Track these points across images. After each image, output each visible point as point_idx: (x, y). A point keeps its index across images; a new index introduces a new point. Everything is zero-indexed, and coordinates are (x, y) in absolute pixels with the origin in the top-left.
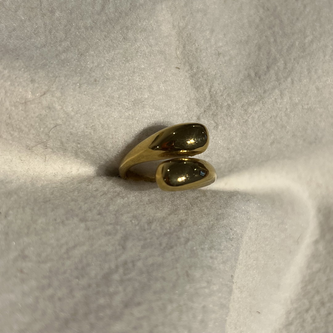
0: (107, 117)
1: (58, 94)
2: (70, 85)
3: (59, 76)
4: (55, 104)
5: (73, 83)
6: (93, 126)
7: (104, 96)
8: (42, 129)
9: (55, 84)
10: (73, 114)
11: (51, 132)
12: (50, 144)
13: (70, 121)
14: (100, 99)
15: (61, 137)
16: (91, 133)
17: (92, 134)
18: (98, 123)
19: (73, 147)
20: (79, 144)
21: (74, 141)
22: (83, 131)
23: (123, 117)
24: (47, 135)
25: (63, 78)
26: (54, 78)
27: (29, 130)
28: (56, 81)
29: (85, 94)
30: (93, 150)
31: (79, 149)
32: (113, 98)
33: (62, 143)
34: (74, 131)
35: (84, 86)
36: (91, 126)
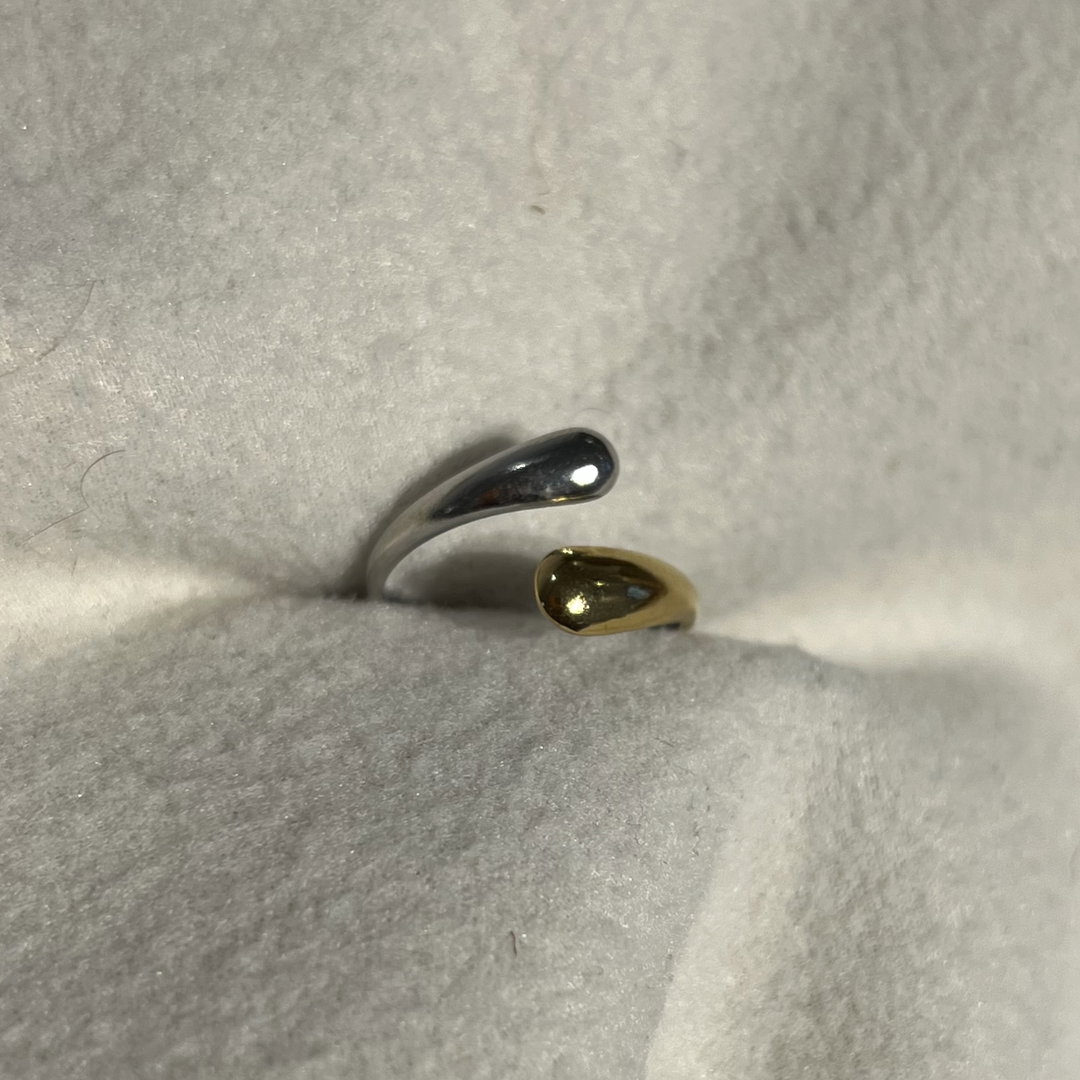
0: (280, 408)
1: (104, 342)
2: (143, 309)
3: (103, 282)
4: (95, 378)
5: (152, 300)
6: (233, 446)
7: (264, 337)
8: (57, 472)
9: (91, 311)
10: (159, 407)
11: (88, 480)
12: (90, 521)
13: (151, 436)
14: (248, 349)
15: (125, 494)
16: (228, 472)
17: (235, 472)
18: (254, 434)
19: (170, 529)
20: (192, 514)
21: (173, 507)
22: (201, 468)
23: (338, 404)
24: (77, 488)
25: (115, 288)
26: (82, 289)
27: (15, 477)
28: (92, 299)
29: (195, 337)
30: (243, 532)
31: (194, 533)
32: (296, 341)
33: (131, 515)
34: (169, 469)
35: (192, 308)
36: (229, 444)
